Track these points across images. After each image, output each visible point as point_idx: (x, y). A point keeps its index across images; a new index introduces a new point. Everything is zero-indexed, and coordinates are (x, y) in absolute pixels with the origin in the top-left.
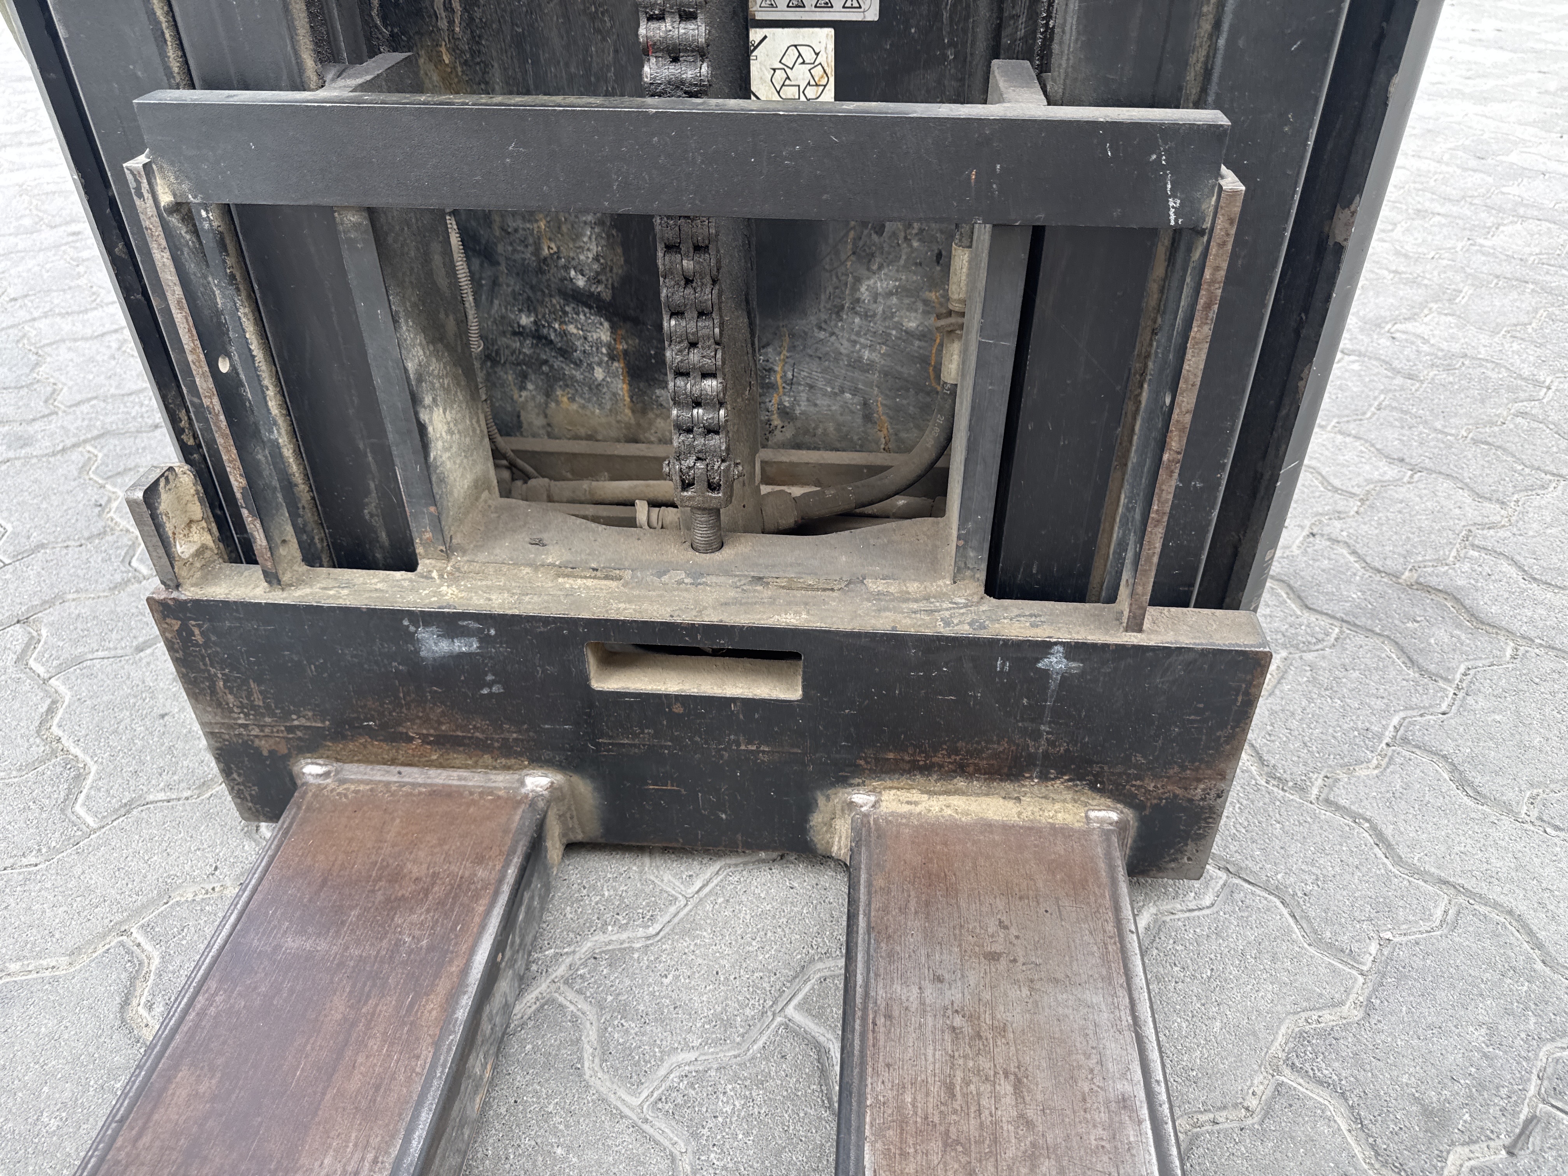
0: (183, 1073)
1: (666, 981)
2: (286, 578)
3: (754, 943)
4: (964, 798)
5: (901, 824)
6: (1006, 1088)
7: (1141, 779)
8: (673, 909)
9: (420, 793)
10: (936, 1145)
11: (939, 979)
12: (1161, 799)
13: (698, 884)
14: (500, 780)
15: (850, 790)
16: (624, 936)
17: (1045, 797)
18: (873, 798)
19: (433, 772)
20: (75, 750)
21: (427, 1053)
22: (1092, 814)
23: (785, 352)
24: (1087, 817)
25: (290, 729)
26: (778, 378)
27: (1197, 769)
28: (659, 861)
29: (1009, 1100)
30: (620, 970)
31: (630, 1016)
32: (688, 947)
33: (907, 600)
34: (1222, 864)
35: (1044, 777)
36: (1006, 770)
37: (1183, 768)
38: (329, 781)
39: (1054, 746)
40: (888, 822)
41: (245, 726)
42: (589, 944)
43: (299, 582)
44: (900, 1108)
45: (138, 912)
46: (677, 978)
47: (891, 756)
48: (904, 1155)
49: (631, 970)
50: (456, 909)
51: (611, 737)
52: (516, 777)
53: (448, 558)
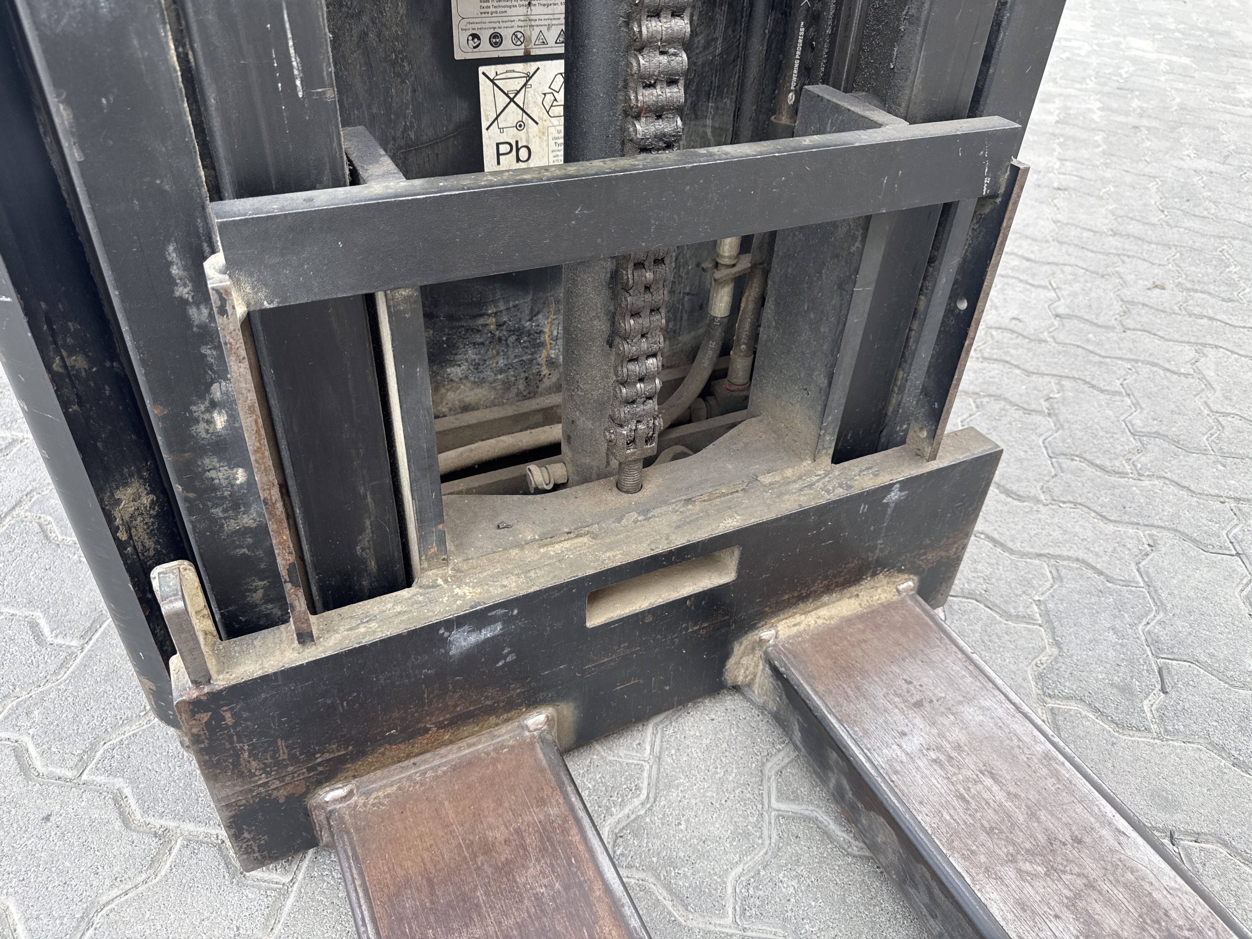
1: (682, 827)
2: (317, 633)
3: (719, 771)
4: (826, 608)
5: (799, 643)
6: (988, 782)
7: (925, 555)
8: (645, 774)
9: (445, 773)
10: (983, 837)
11: (904, 734)
12: (933, 563)
13: (648, 748)
15: (757, 632)
17: (874, 587)
18: (773, 632)
19: (444, 751)
22: (901, 587)
23: (552, 316)
24: (898, 591)
25: (311, 769)
26: (546, 338)
28: (608, 744)
29: (995, 788)
30: (645, 836)
31: (679, 865)
32: (678, 796)
33: (788, 483)
35: (874, 575)
36: (853, 579)
37: (948, 538)
38: (355, 798)
40: (792, 644)
41: (264, 784)
42: (607, 829)
44: (948, 825)
46: (688, 820)
47: (786, 597)
48: (973, 852)
49: (653, 832)
50: (558, 848)
51: (594, 661)
52: (516, 724)
53: (448, 564)
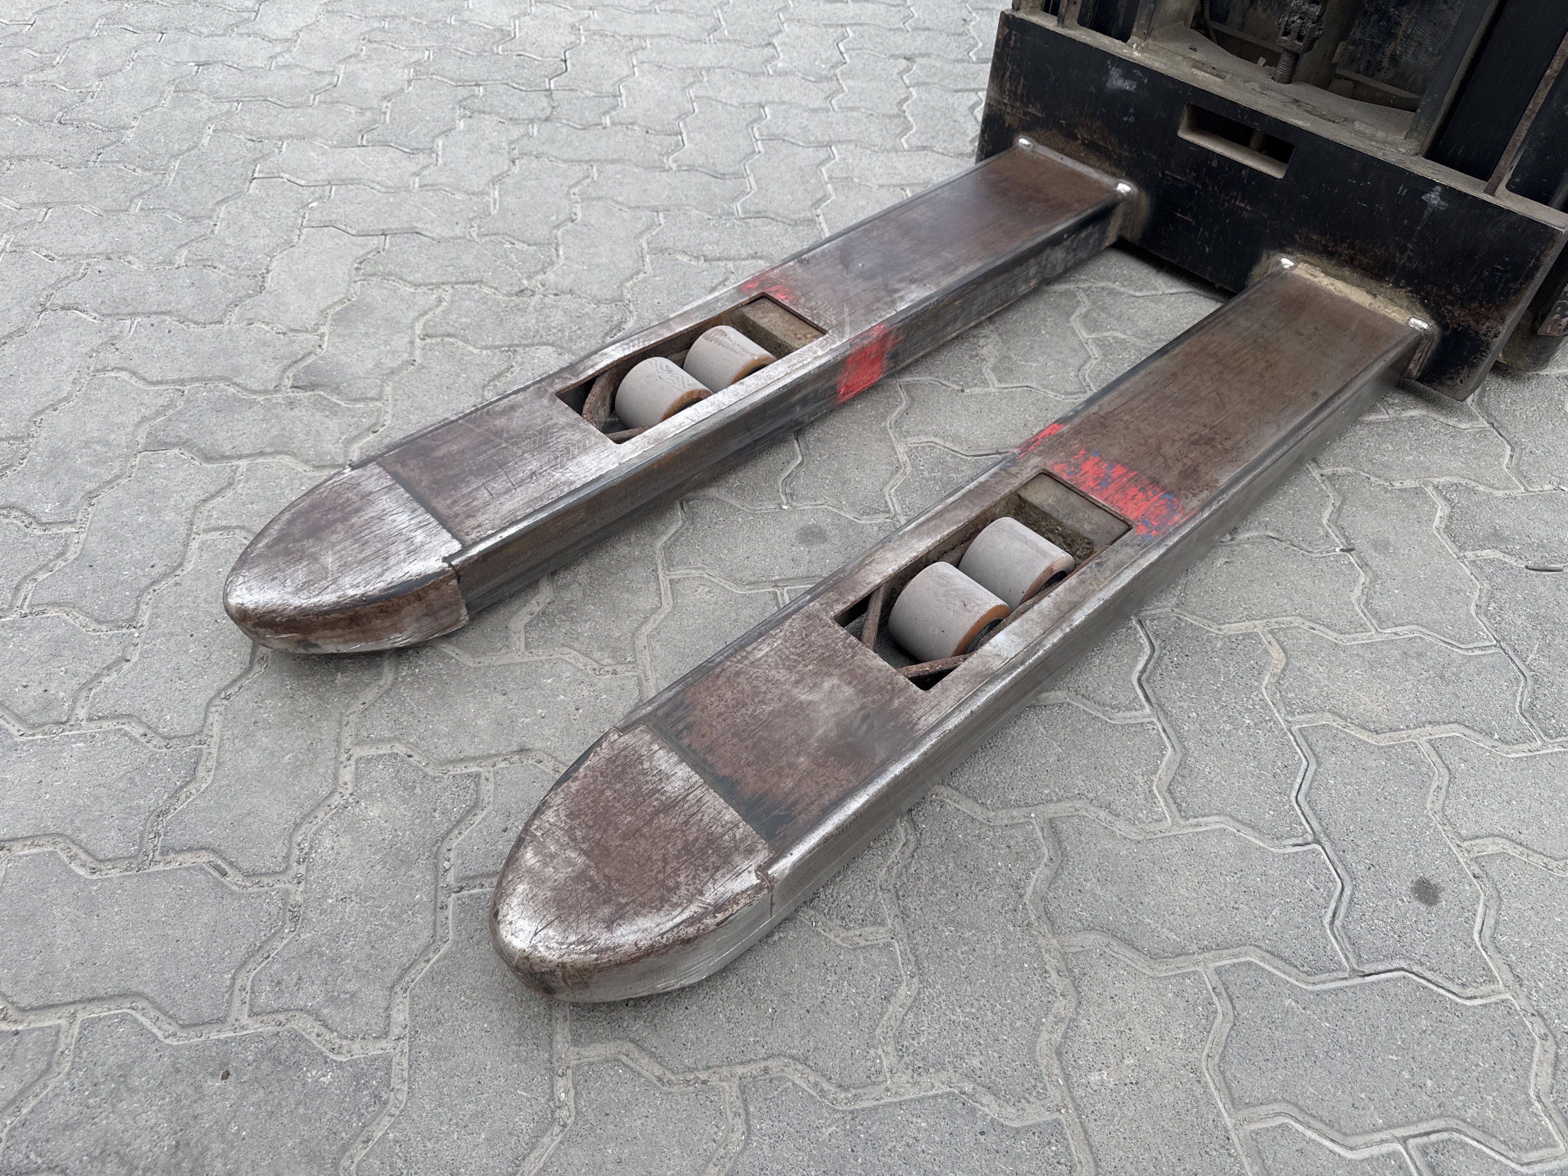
1: (1131, 310)
2: (1067, 22)
4: (1345, 283)
5: (1300, 282)
6: (1262, 364)
7: (1453, 306)
8: (1154, 292)
9: (1066, 169)
11: (1265, 326)
12: (1459, 325)
13: (1174, 291)
14: (1107, 180)
15: (1283, 254)
16: (1123, 289)
17: (1392, 300)
18: (1292, 264)
19: (1077, 163)
22: (1413, 320)
24: (1409, 320)
25: (1025, 114)
27: (1489, 309)
29: (1260, 367)
33: (1371, 138)
34: (1492, 421)
35: (1396, 285)
36: (1376, 270)
37: (1481, 305)
38: (1028, 150)
39: (1411, 262)
41: (1005, 104)
43: (1072, 25)
46: (1137, 312)
47: (1315, 237)
49: (1117, 300)
50: (1059, 210)
52: (1115, 180)
53: (1145, 39)
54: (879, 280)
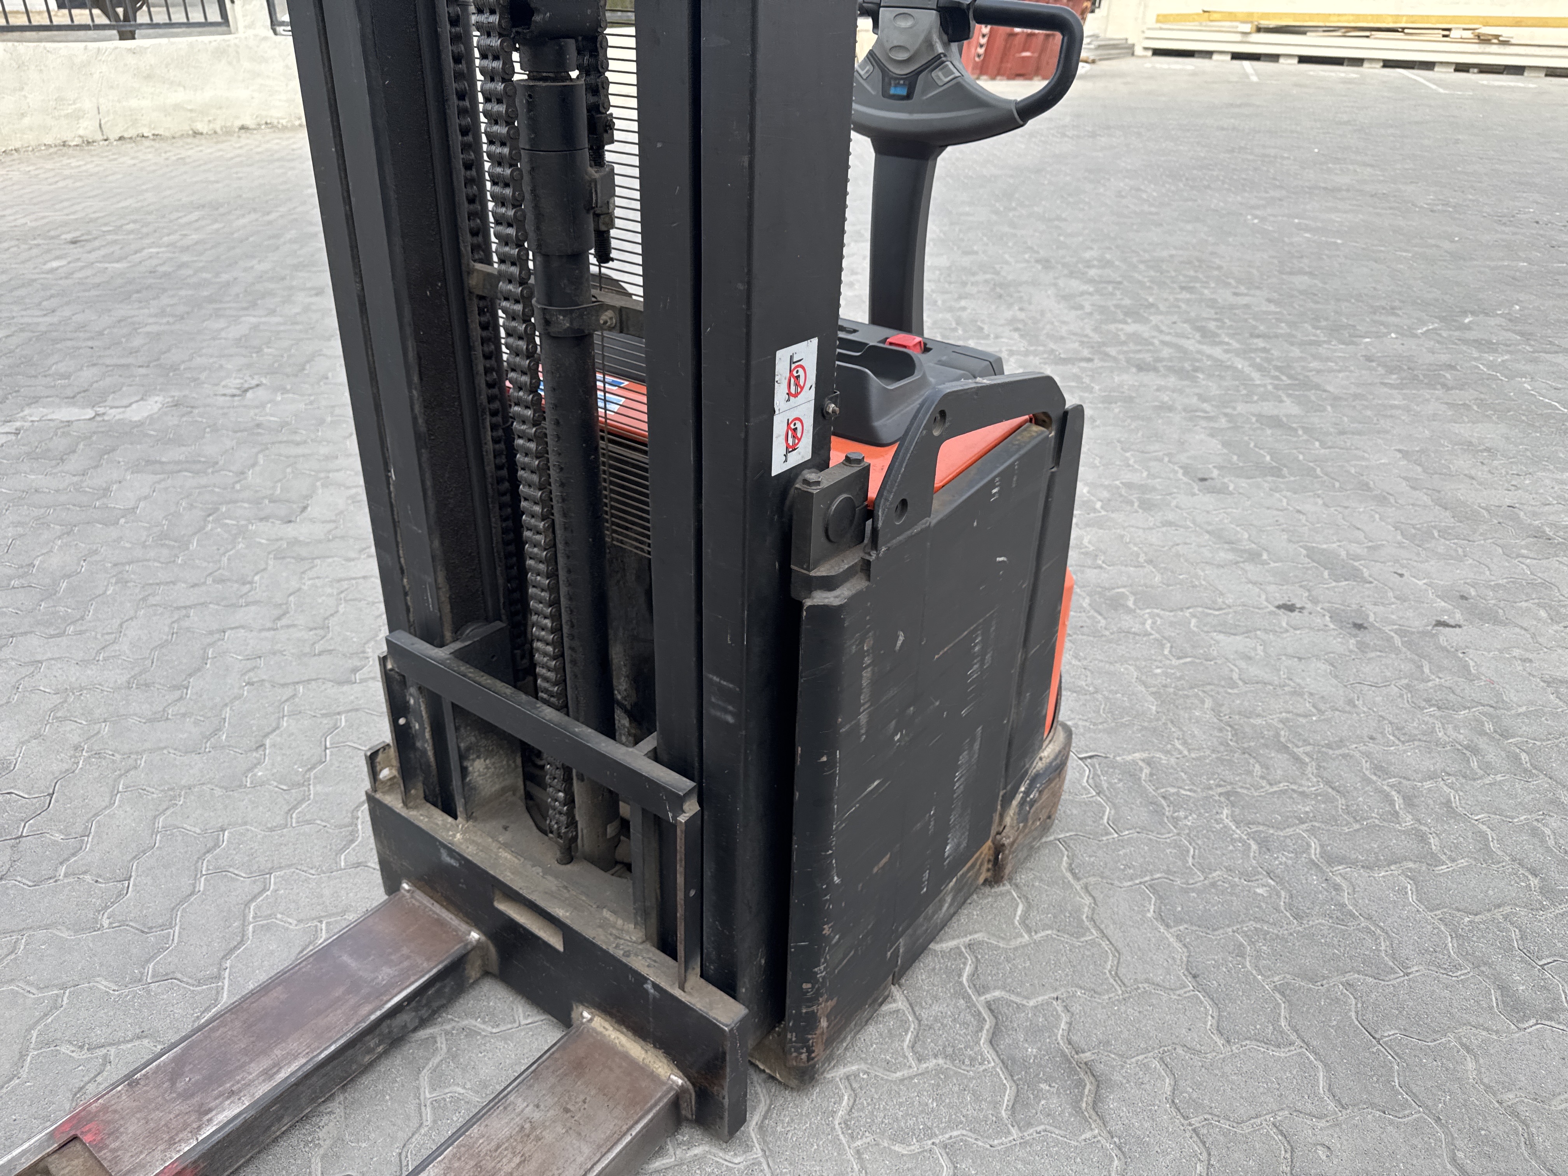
0: (280, 988)
1: (480, 1055)
2: (413, 805)
4: (625, 1038)
5: (592, 1035)
6: (517, 1160)
7: (692, 1069)
8: (510, 1026)
9: (434, 917)
10: (472, 1163)
11: (538, 1106)
12: (701, 1085)
13: (529, 1021)
14: (463, 927)
15: (583, 1008)
16: (483, 1026)
17: (658, 1059)
18: (589, 1016)
19: (444, 910)
20: (360, 827)
21: (351, 1025)
24: (669, 1076)
25: (402, 866)
27: (712, 1077)
28: (523, 1001)
29: (513, 1165)
30: (468, 1040)
31: (455, 1061)
32: (500, 1046)
33: (613, 927)
35: (654, 1046)
36: (640, 1033)
37: (707, 1074)
38: (408, 894)
39: (656, 1032)
40: (588, 1032)
41: (388, 855)
42: (467, 1022)
43: (416, 807)
44: (475, 1143)
45: (330, 916)
46: (485, 1056)
47: (596, 999)
48: (459, 1159)
49: (471, 1043)
50: (405, 975)
52: (470, 929)
53: (468, 821)
54: (196, 1100)
